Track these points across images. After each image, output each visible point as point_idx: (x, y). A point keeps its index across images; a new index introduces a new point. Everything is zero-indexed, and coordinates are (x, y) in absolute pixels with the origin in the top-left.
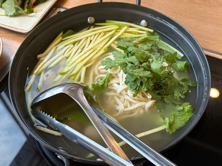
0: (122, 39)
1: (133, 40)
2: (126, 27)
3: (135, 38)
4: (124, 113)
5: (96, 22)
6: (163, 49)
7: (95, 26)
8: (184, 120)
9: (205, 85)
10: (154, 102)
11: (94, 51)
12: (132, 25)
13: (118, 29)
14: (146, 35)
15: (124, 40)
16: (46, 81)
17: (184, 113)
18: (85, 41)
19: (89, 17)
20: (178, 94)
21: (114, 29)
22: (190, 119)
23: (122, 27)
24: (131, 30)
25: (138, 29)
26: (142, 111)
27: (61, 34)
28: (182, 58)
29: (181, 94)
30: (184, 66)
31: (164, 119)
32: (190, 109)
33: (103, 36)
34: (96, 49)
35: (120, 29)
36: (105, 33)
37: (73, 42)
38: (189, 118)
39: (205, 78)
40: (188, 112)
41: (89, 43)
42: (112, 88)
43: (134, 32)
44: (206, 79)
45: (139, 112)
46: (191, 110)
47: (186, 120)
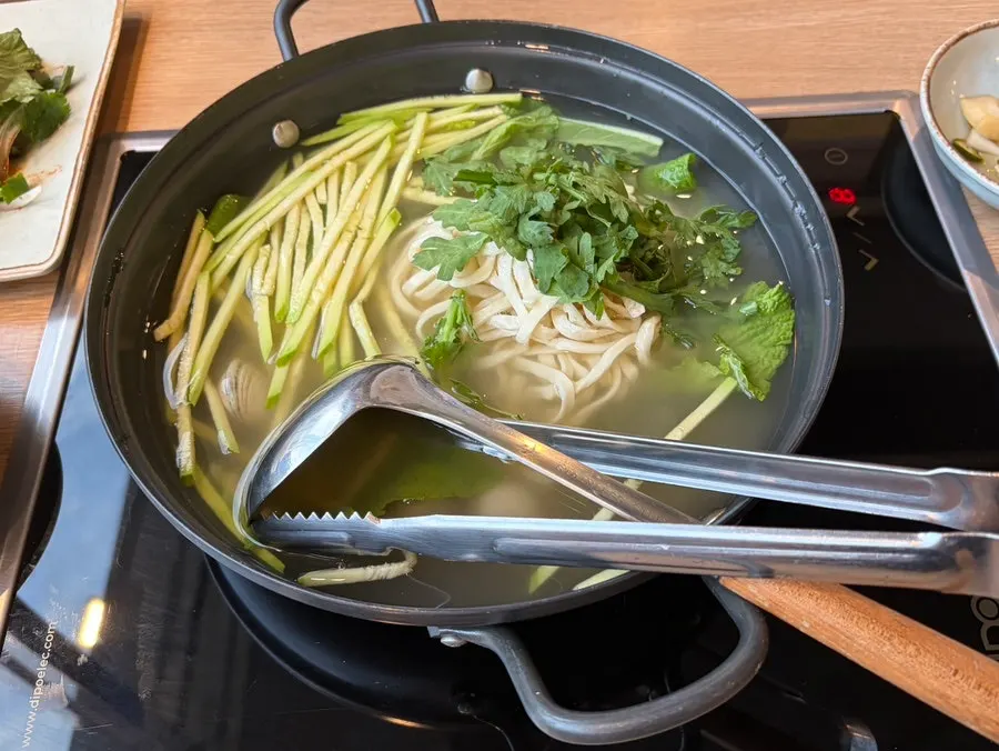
0: (431, 159)
1: (472, 152)
2: (422, 118)
3: (472, 140)
4: (580, 399)
5: (305, 133)
6: (587, 142)
7: (308, 152)
8: (779, 339)
9: (791, 203)
10: (658, 325)
11: (356, 236)
12: (439, 100)
13: (397, 133)
14: (503, 117)
15: (439, 163)
16: (239, 409)
17: (766, 320)
18: (304, 216)
19: (273, 125)
20: (717, 268)
21: (385, 137)
22: (793, 330)
23: (405, 121)
24: (442, 119)
25: (466, 107)
26: (631, 371)
27: (200, 220)
28: (663, 148)
29: (724, 265)
30: (687, 173)
31: (716, 364)
32: (780, 297)
33: (358, 176)
34: (360, 229)
35: (404, 130)
36: (360, 161)
37: (261, 235)
38: (791, 327)
39: (778, 181)
40: (777, 309)
41: (321, 217)
42: (496, 335)
43: (460, 122)
44: (783, 184)
45: (623, 375)
46: (785, 300)
47: (785, 339)
